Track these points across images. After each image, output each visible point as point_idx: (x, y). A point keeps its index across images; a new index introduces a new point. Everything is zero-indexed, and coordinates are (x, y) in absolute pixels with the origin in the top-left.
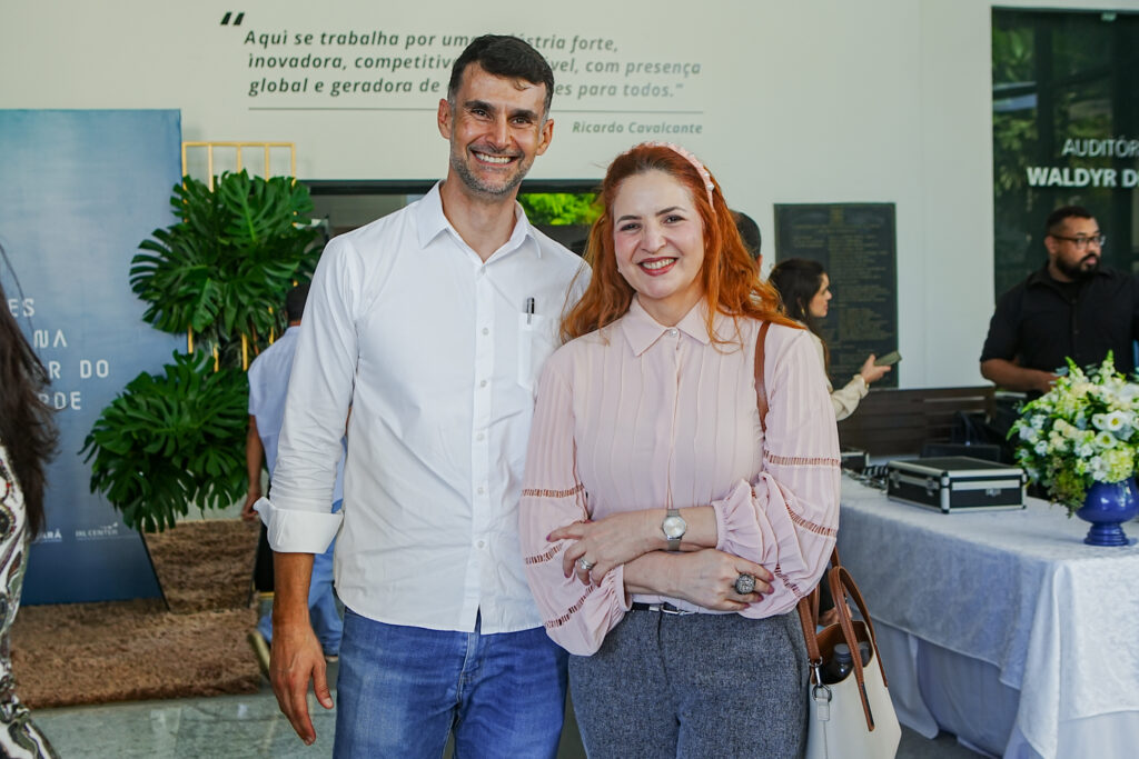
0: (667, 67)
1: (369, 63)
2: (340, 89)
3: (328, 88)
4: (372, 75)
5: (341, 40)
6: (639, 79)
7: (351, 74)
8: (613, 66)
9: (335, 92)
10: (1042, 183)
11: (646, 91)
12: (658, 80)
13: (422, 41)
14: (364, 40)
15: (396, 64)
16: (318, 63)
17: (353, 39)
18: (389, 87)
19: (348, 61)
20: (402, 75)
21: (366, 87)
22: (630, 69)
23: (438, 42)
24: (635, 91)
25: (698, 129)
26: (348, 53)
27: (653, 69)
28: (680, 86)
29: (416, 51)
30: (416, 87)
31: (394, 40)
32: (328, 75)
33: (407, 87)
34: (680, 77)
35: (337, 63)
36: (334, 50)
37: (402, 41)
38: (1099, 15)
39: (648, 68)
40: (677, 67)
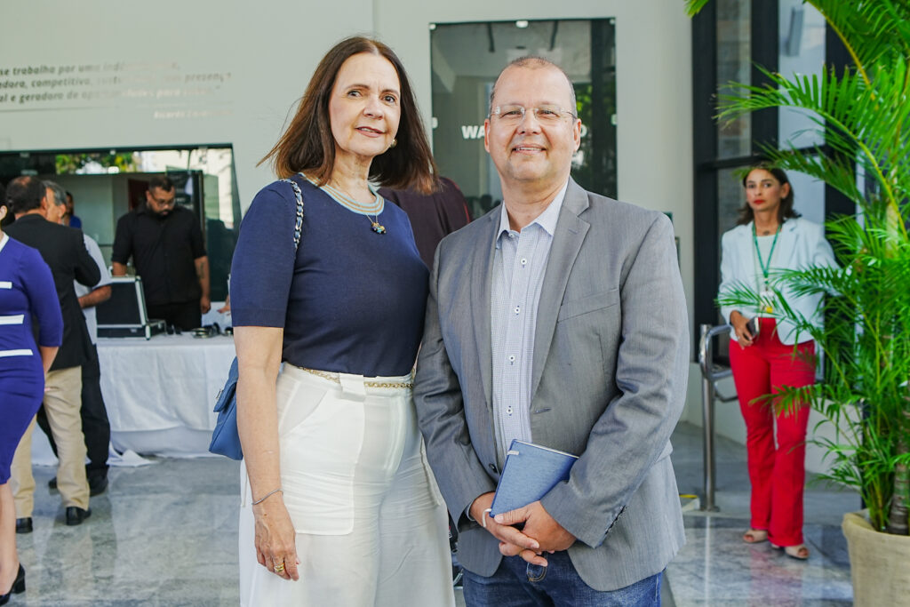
0: (210, 76)
1: (39, 84)
2: (25, 99)
3: (18, 99)
4: (41, 91)
5: (24, 72)
7: (30, 91)
8: (177, 78)
9: (22, 101)
10: (473, 136)
12: (205, 84)
13: (68, 69)
14: (37, 71)
15: (54, 84)
16: (13, 85)
17: (30, 70)
18: (51, 97)
19: (28, 83)
20: (57, 90)
21: (38, 97)
22: (188, 78)
23: (76, 70)
26: (28, 79)
27: (202, 78)
28: (218, 87)
29: (64, 76)
30: (65, 97)
31: (52, 70)
32: (18, 92)
33: (60, 96)
34: (218, 82)
35: (22, 84)
36: (20, 78)
37: (57, 70)
38: (515, 22)
39: (198, 77)
40: (217, 75)
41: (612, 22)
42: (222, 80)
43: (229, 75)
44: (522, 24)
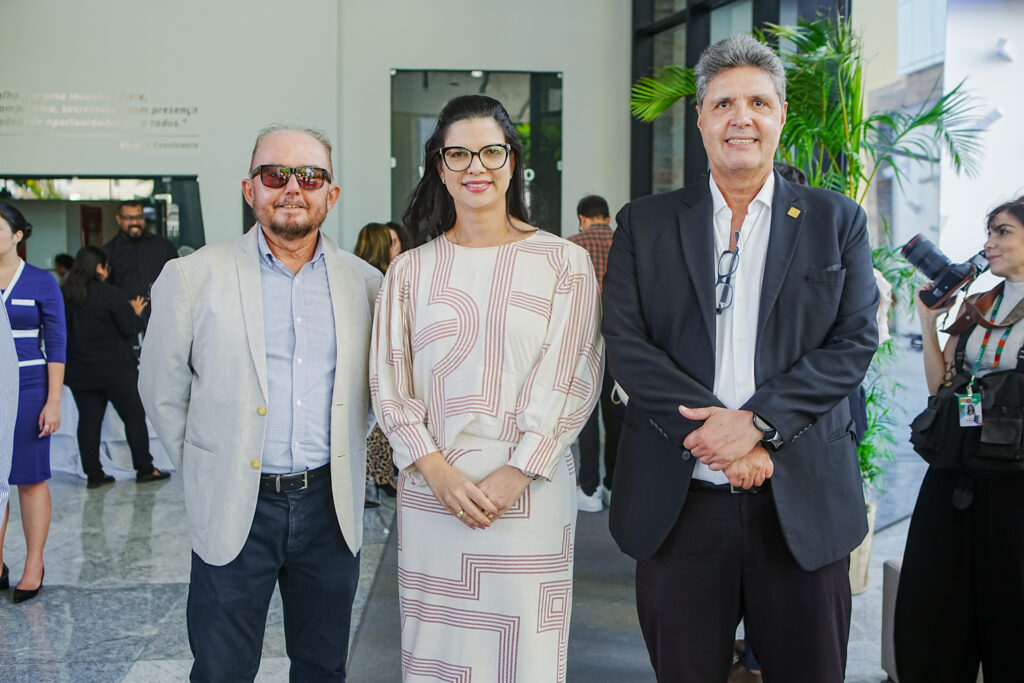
0: (177, 110)
6: (161, 117)
8: (144, 110)
11: (165, 123)
12: (172, 117)
22: (155, 111)
24: (158, 124)
25: (196, 146)
27: (168, 111)
28: (185, 121)
34: (185, 116)
38: (469, 72)
39: (165, 110)
40: (183, 110)
41: (559, 76)
42: (189, 113)
43: (196, 109)
44: (477, 74)
